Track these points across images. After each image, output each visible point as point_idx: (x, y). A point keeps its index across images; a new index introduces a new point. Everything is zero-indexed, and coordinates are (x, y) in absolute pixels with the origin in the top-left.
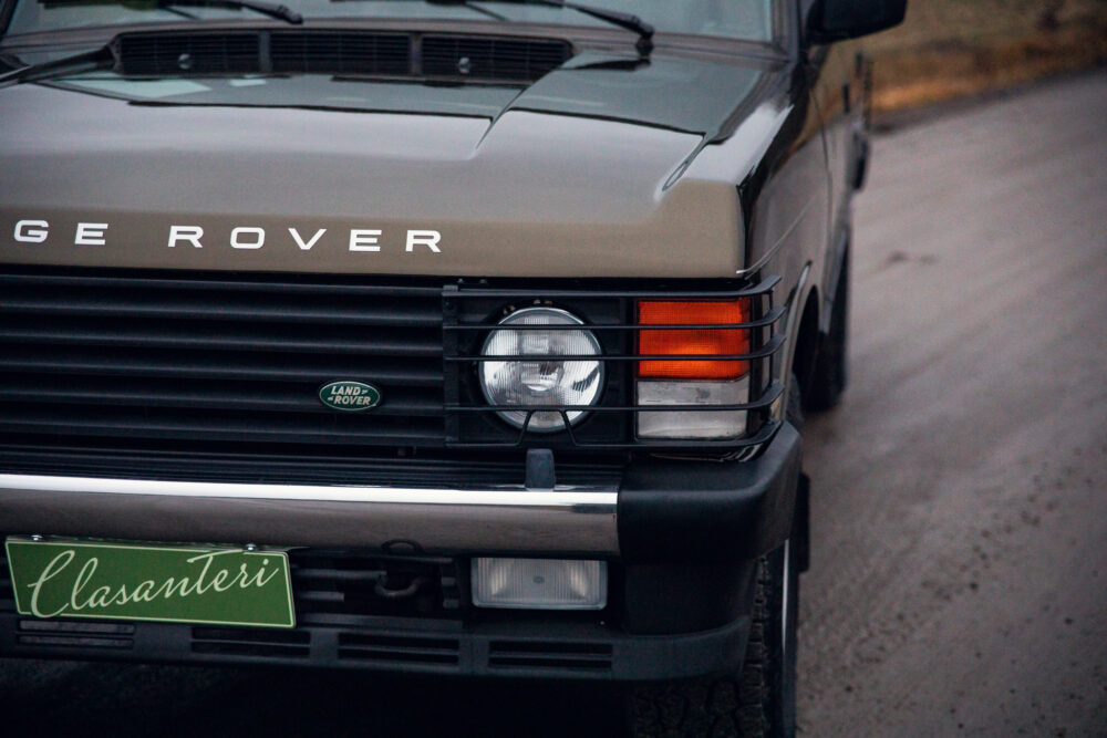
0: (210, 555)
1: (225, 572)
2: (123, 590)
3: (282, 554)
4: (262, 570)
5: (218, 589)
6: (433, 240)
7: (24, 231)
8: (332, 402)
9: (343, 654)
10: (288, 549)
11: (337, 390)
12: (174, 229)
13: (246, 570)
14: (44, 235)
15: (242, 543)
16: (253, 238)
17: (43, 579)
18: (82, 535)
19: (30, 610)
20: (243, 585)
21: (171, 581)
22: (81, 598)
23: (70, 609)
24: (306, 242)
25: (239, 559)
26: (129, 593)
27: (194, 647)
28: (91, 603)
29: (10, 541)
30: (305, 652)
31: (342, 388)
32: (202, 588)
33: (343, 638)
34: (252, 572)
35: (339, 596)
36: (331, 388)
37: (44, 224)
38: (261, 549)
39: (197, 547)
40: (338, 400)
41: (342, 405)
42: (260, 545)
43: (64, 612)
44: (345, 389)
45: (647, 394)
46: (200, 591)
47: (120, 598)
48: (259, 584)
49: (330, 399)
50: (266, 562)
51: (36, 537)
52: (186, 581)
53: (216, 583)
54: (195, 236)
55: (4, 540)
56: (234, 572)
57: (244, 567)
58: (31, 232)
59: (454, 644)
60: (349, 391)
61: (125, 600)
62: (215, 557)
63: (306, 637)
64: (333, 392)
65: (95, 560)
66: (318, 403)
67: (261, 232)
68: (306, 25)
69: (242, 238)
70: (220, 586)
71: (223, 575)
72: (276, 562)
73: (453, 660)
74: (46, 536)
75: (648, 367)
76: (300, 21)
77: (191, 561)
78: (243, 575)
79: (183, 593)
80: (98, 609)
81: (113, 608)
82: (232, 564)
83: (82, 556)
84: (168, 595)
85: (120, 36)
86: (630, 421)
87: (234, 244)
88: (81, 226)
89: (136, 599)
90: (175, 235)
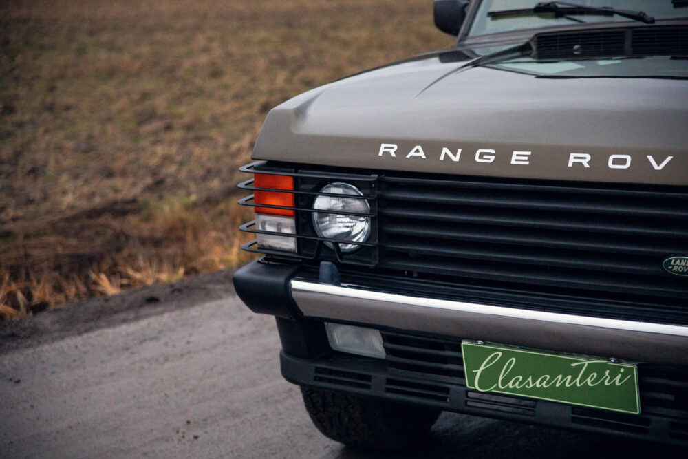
0: (586, 362)
1: (595, 374)
2: (530, 379)
3: (633, 366)
4: (620, 375)
5: (590, 384)
7: (481, 156)
8: (671, 270)
9: (673, 436)
10: (636, 363)
11: (675, 262)
12: (572, 155)
13: (609, 374)
14: (492, 158)
15: (608, 357)
16: (623, 161)
17: (482, 368)
18: (506, 343)
19: (474, 386)
20: (606, 384)
21: (560, 376)
22: (505, 382)
23: (497, 388)
24: (658, 165)
25: (605, 367)
26: (534, 382)
27: (574, 420)
28: (510, 385)
29: (464, 343)
30: (646, 431)
31: (679, 261)
32: (580, 382)
33: (673, 425)
34: (613, 376)
35: (671, 397)
36: (671, 260)
37: (493, 152)
38: (619, 362)
39: (578, 357)
40: (675, 268)
41: (678, 272)
42: (618, 359)
43: (493, 389)
44: (681, 262)
46: (578, 385)
47: (528, 384)
48: (617, 384)
49: (670, 267)
50: (622, 370)
51: (480, 342)
52: (569, 377)
53: (589, 381)
54: (586, 160)
55: (461, 342)
56: (601, 375)
57: (607, 372)
58: (485, 157)
60: (683, 263)
61: (531, 386)
62: (589, 364)
63: (648, 422)
64: (672, 263)
65: (514, 359)
66: (661, 270)
67: (629, 158)
68: (657, 23)
69: (616, 161)
70: (591, 383)
71: (593, 376)
72: (629, 371)
74: (485, 342)
76: (653, 21)
77: (573, 365)
78: (607, 377)
79: (567, 385)
80: (514, 390)
81: (524, 390)
82: (600, 370)
83: (507, 356)
84: (558, 385)
85: (536, 35)
87: (611, 165)
88: (515, 153)
89: (538, 386)
90: (572, 159)
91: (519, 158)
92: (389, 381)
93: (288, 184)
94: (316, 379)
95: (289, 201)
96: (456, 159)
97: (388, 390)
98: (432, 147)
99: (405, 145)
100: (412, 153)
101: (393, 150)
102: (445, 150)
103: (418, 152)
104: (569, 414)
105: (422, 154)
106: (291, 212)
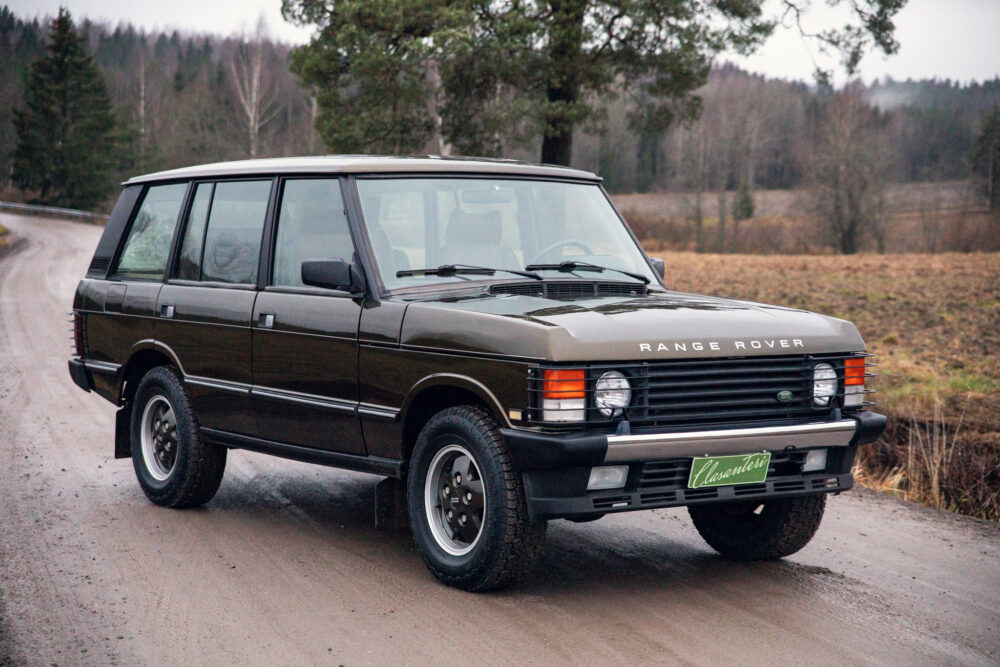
0: (750, 456)
1: (752, 463)
2: (721, 474)
3: (770, 454)
4: (763, 460)
5: (749, 469)
6: (800, 343)
7: (696, 347)
9: (776, 490)
11: (781, 395)
12: (736, 343)
13: (758, 461)
16: (757, 344)
17: (700, 472)
19: (692, 486)
20: (756, 467)
21: (736, 468)
22: (709, 479)
23: (703, 484)
24: (772, 345)
25: (758, 457)
26: (723, 475)
27: (737, 494)
28: (711, 481)
29: (695, 458)
30: (765, 491)
33: (775, 485)
34: (760, 462)
35: (773, 470)
37: (700, 344)
40: (782, 398)
42: (768, 451)
43: (701, 485)
45: (848, 390)
46: (743, 471)
48: (761, 466)
50: (764, 457)
51: (707, 455)
52: (740, 468)
53: (749, 467)
54: (743, 344)
55: (692, 459)
56: (755, 462)
58: (698, 347)
59: (801, 483)
61: (721, 478)
62: (752, 457)
63: (765, 486)
65: (718, 463)
66: (775, 400)
67: (759, 342)
69: (755, 344)
72: (767, 456)
73: (803, 488)
74: (709, 455)
75: (847, 381)
77: (745, 459)
78: (757, 463)
79: (738, 473)
80: (712, 483)
81: (717, 482)
83: (714, 463)
84: (733, 474)
86: (843, 400)
87: (753, 346)
88: (711, 343)
89: (724, 477)
90: (738, 345)
91: (714, 346)
92: (642, 496)
93: (581, 376)
94: (596, 507)
95: (579, 387)
96: (684, 349)
97: (643, 502)
98: (670, 343)
99: (654, 345)
100: (659, 349)
101: (648, 347)
102: (677, 345)
103: (661, 347)
104: (733, 491)
105: (665, 348)
106: (582, 394)
